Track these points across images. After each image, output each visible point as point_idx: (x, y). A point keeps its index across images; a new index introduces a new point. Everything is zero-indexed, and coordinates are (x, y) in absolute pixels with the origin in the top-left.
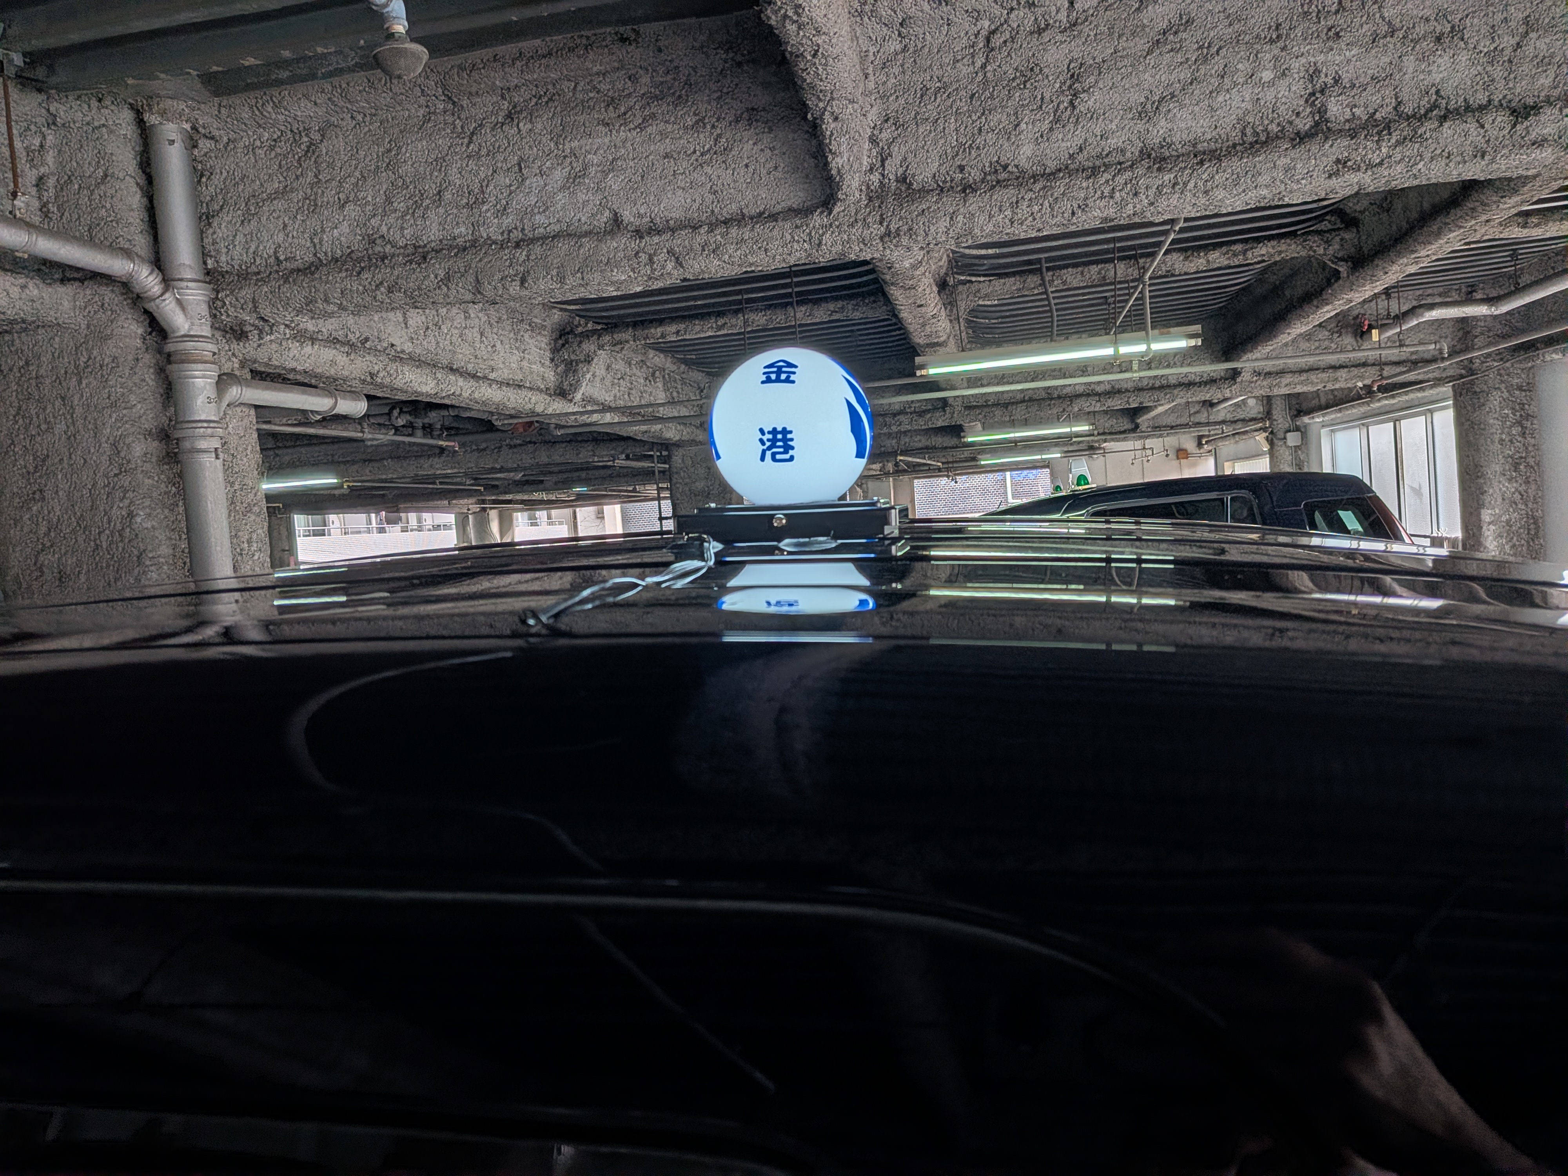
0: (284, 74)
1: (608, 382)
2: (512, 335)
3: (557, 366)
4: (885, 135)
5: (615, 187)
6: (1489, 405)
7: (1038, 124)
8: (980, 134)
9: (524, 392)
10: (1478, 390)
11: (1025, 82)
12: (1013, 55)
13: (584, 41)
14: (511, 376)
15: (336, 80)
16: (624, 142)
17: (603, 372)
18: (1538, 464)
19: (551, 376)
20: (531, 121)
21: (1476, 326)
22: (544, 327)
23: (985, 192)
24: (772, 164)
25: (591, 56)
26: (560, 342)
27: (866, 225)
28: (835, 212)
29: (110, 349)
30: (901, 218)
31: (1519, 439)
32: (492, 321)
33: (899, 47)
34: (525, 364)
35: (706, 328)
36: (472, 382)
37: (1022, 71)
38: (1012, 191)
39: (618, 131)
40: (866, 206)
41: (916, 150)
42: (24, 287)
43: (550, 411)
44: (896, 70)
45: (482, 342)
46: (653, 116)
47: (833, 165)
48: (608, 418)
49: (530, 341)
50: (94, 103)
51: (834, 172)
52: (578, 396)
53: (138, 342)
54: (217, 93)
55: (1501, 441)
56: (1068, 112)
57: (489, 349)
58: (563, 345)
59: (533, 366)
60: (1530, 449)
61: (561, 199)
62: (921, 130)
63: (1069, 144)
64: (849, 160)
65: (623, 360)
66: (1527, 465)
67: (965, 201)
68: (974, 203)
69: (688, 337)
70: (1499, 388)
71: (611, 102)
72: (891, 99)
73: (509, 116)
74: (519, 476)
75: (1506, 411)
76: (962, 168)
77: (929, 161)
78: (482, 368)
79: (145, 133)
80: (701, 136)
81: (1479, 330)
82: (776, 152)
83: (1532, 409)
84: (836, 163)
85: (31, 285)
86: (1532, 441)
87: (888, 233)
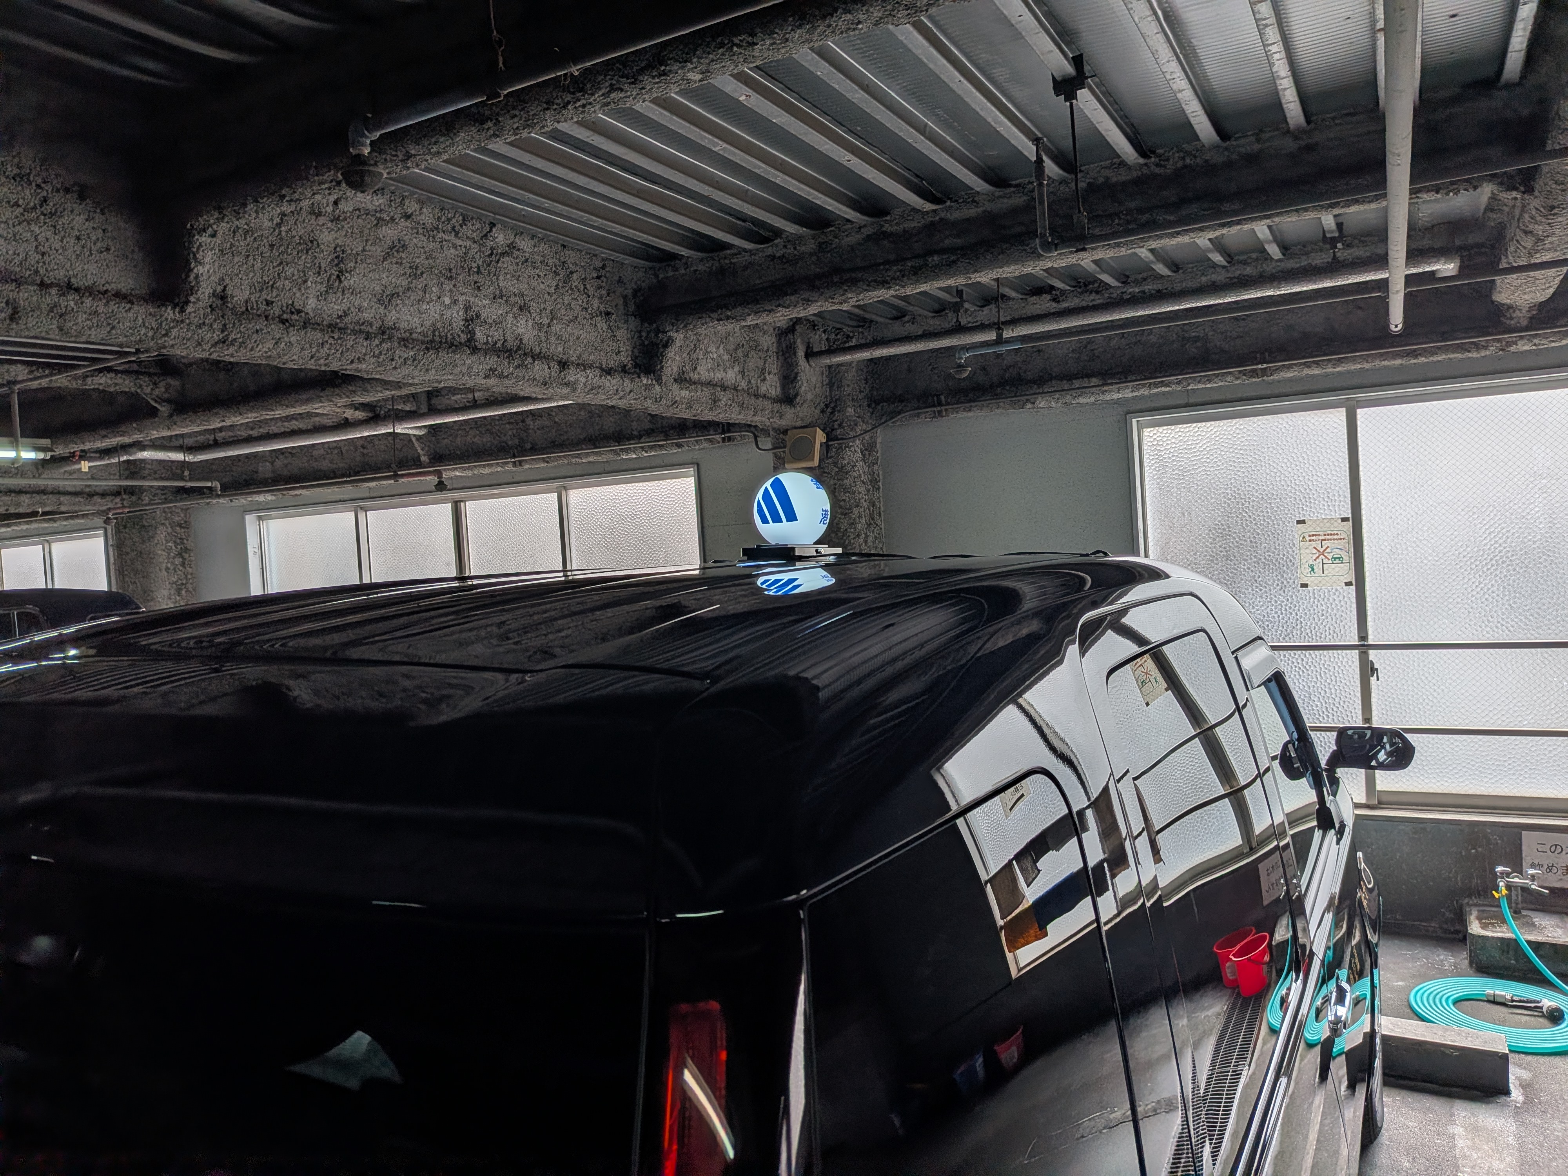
6: (157, 538)
7: (318, 285)
10: (146, 524)
11: (308, 249)
18: (194, 590)
21: (144, 468)
28: (186, 311)
31: (181, 568)
55: (167, 569)
56: (337, 283)
60: (189, 576)
63: (338, 308)
64: (208, 271)
66: (187, 591)
70: (163, 524)
75: (170, 544)
81: (147, 472)
83: (189, 544)
86: (190, 570)
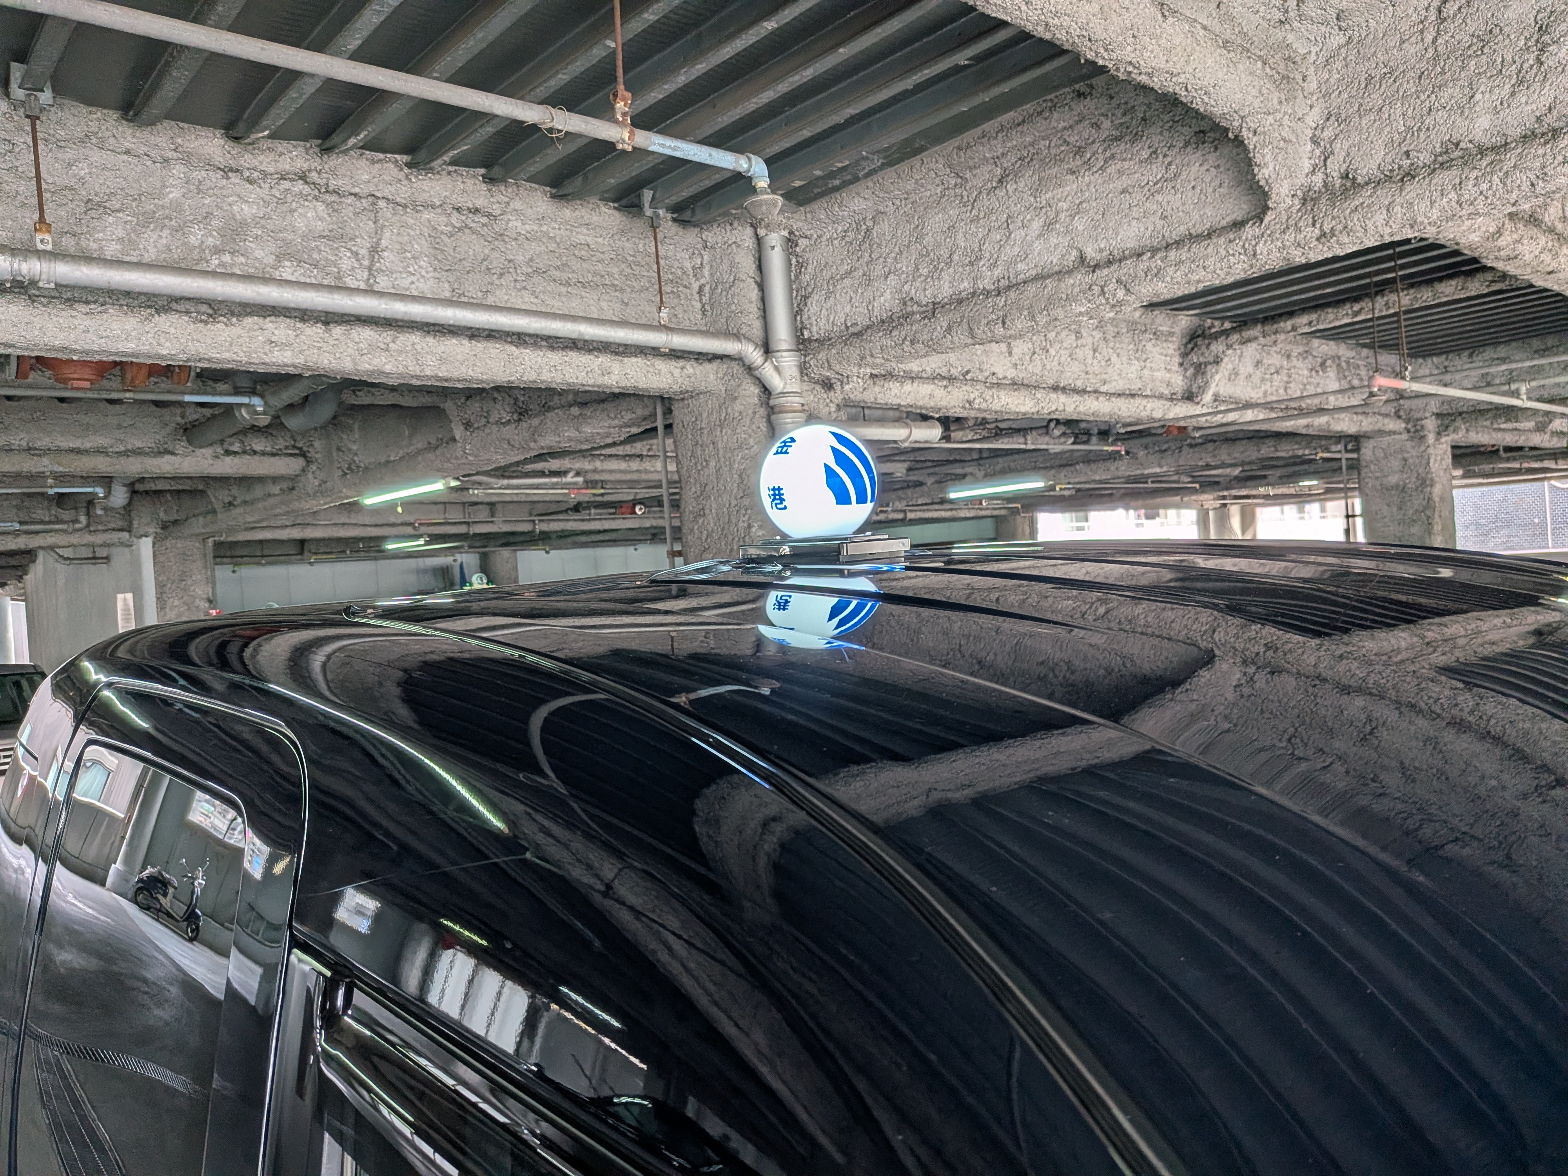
0: (837, 182)
1: (1256, 379)
2: (1132, 346)
3: (1186, 370)
4: (1328, 133)
5: (1080, 228)
7: (1497, 91)
8: (1429, 114)
9: (1138, 401)
11: (1483, 47)
12: (1468, 21)
13: (1049, 104)
14: (1127, 386)
15: (875, 178)
16: (1088, 185)
17: (1250, 369)
19: (1178, 382)
20: (1016, 182)
22: (1172, 334)
23: (1424, 178)
24: (1216, 183)
25: (1056, 115)
26: (1190, 346)
27: (1299, 230)
28: (1266, 221)
29: (738, 406)
30: (1333, 218)
32: (1108, 337)
33: (1343, 41)
34: (1146, 372)
35: (1340, 315)
36: (1076, 397)
37: (1479, 36)
38: (1454, 172)
39: (1083, 177)
40: (1299, 210)
41: (1359, 144)
42: (682, 368)
43: (1171, 415)
44: (1339, 65)
45: (1094, 357)
46: (1113, 157)
47: (1260, 176)
48: (1249, 415)
49: (1154, 350)
50: (728, 227)
51: (1262, 183)
52: (1208, 397)
53: (756, 400)
54: (800, 204)
56: (1534, 70)
57: (1103, 363)
58: (1193, 349)
59: (1156, 374)
61: (1038, 246)
62: (1364, 122)
63: (1534, 107)
65: (1277, 353)
67: (1401, 191)
68: (1411, 190)
69: (1321, 327)
71: (1079, 151)
72: (1333, 96)
73: (1000, 181)
74: (1237, 471)
76: (1407, 154)
77: (1373, 152)
78: (1092, 383)
79: (759, 241)
80: (1154, 167)
82: (1222, 169)
84: (1263, 174)
85: (688, 366)
87: (1324, 235)
